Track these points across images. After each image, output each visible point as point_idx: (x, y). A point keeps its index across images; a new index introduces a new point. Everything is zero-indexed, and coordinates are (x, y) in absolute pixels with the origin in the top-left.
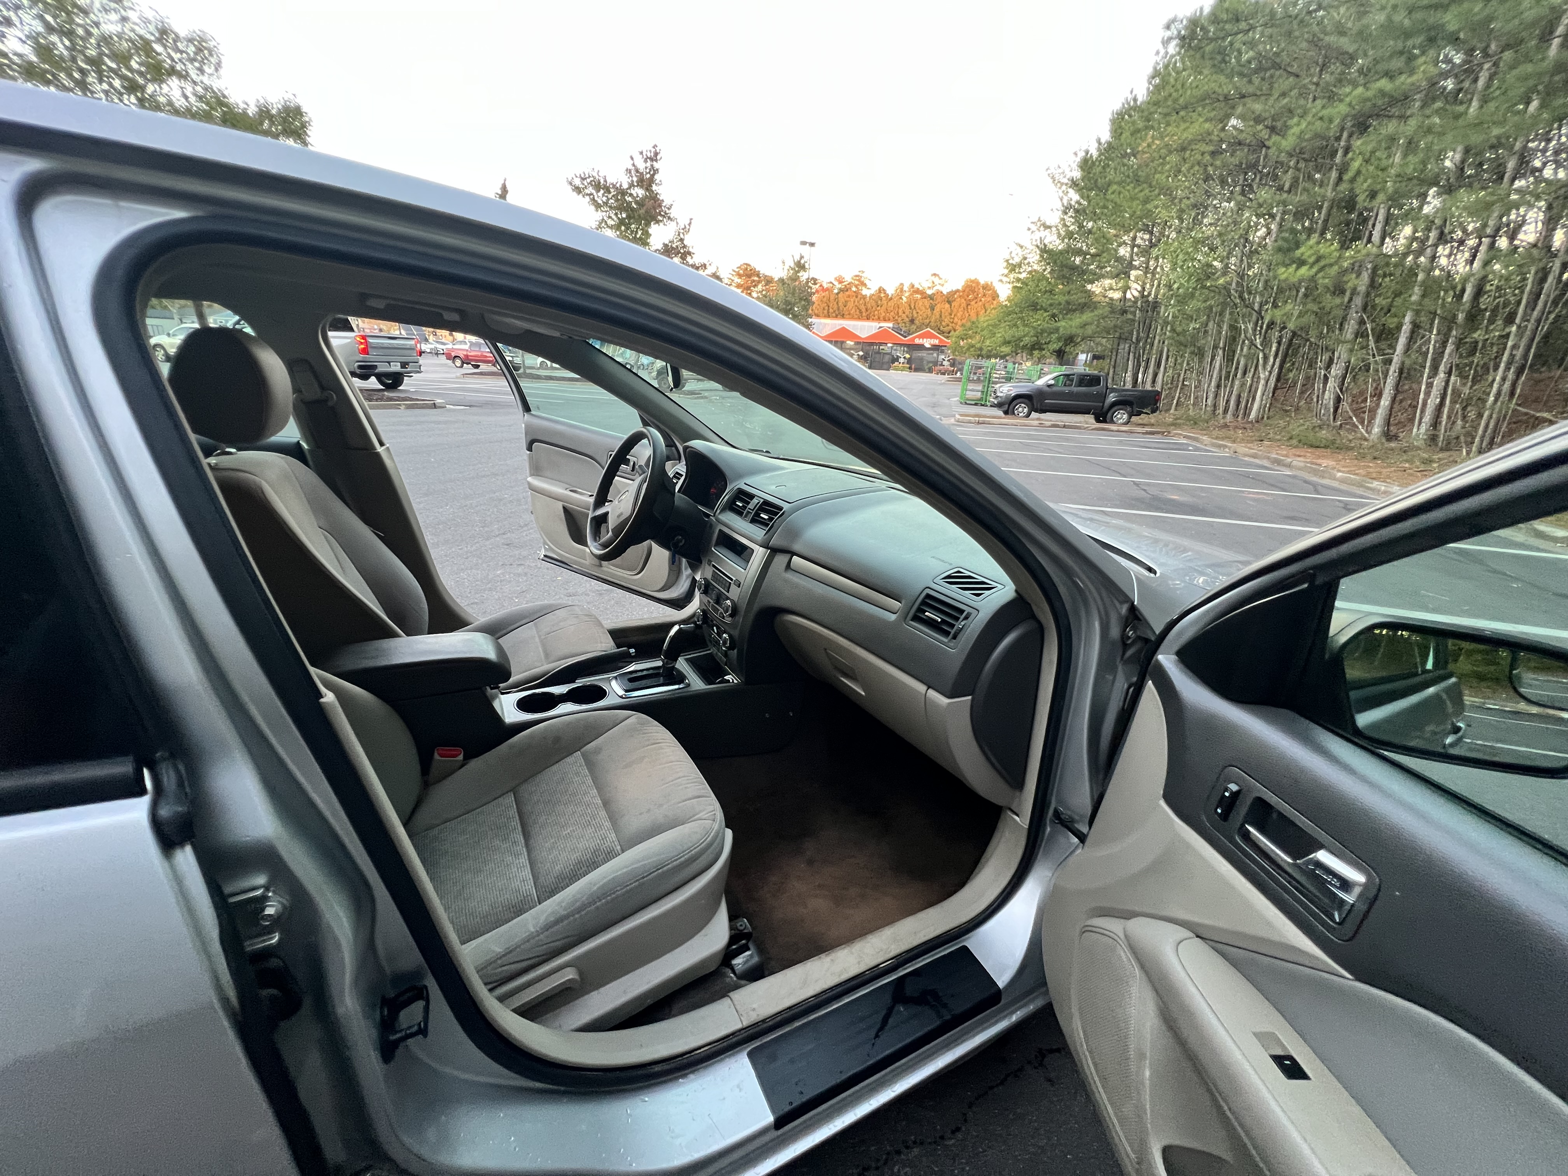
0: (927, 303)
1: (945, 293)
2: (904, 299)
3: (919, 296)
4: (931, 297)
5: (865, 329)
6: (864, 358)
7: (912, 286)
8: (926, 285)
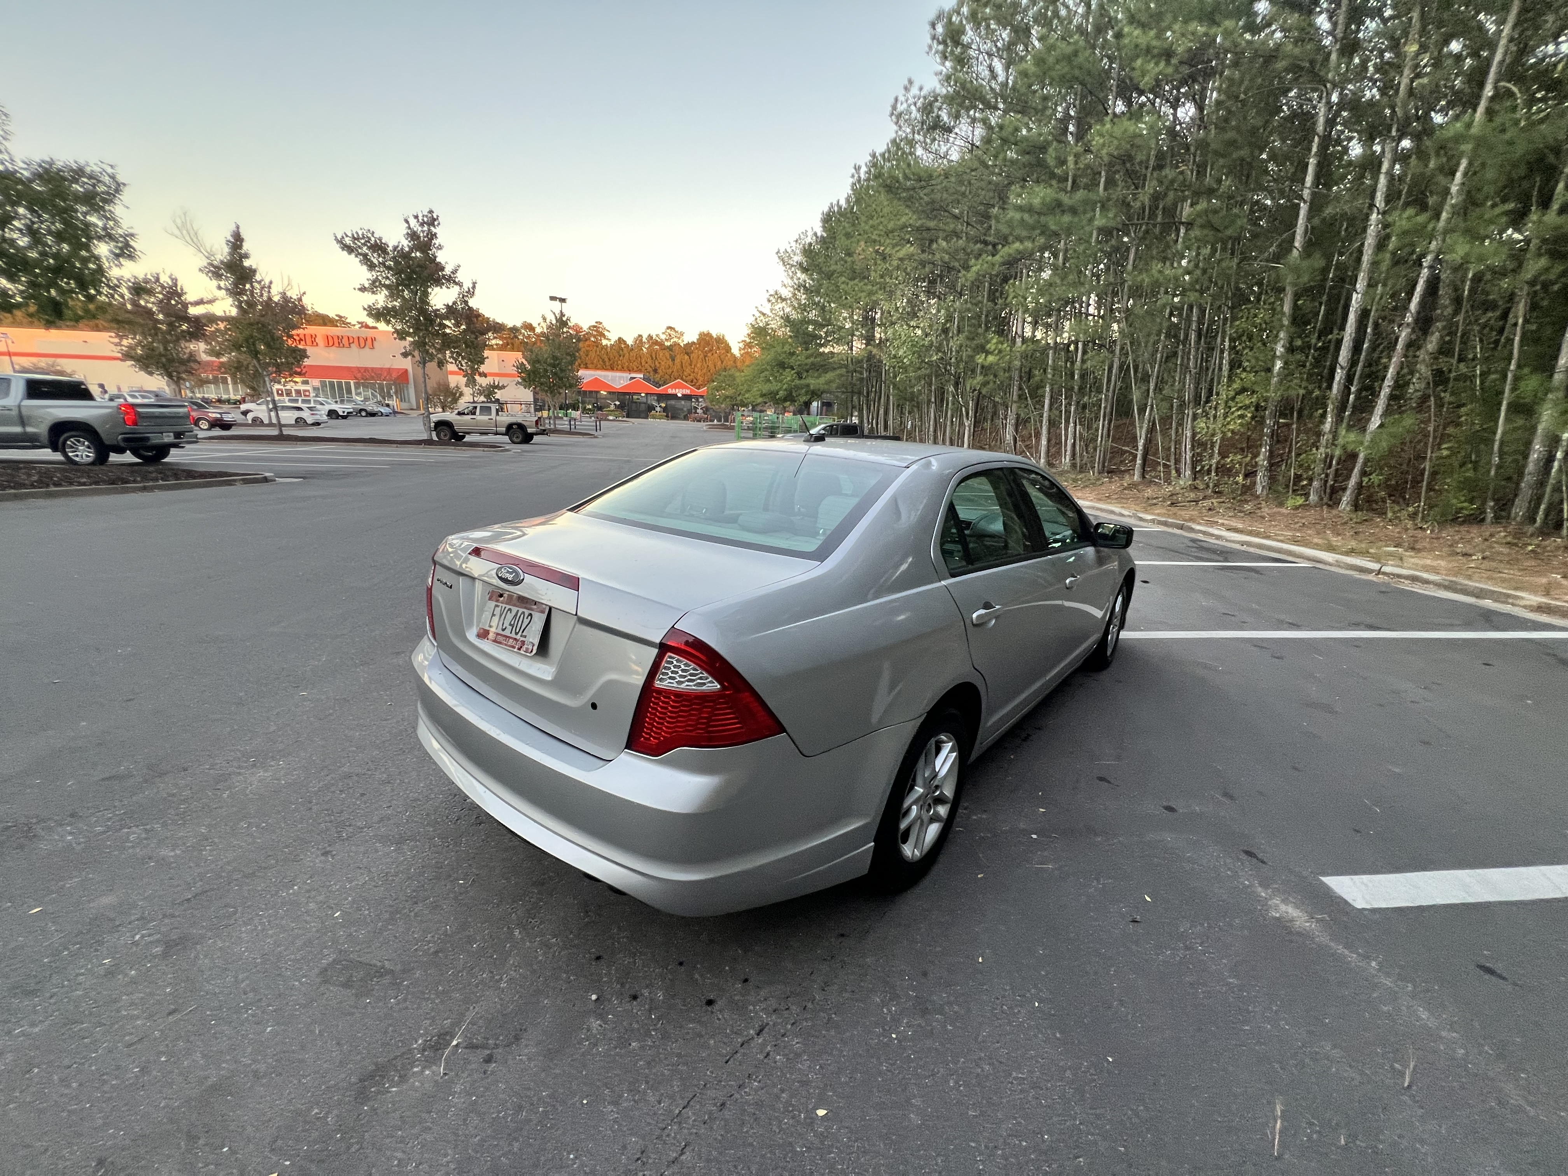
0: (667, 353)
1: (682, 344)
2: (645, 349)
3: (658, 347)
4: (670, 348)
5: (619, 380)
6: (620, 407)
7: (650, 337)
8: (663, 337)
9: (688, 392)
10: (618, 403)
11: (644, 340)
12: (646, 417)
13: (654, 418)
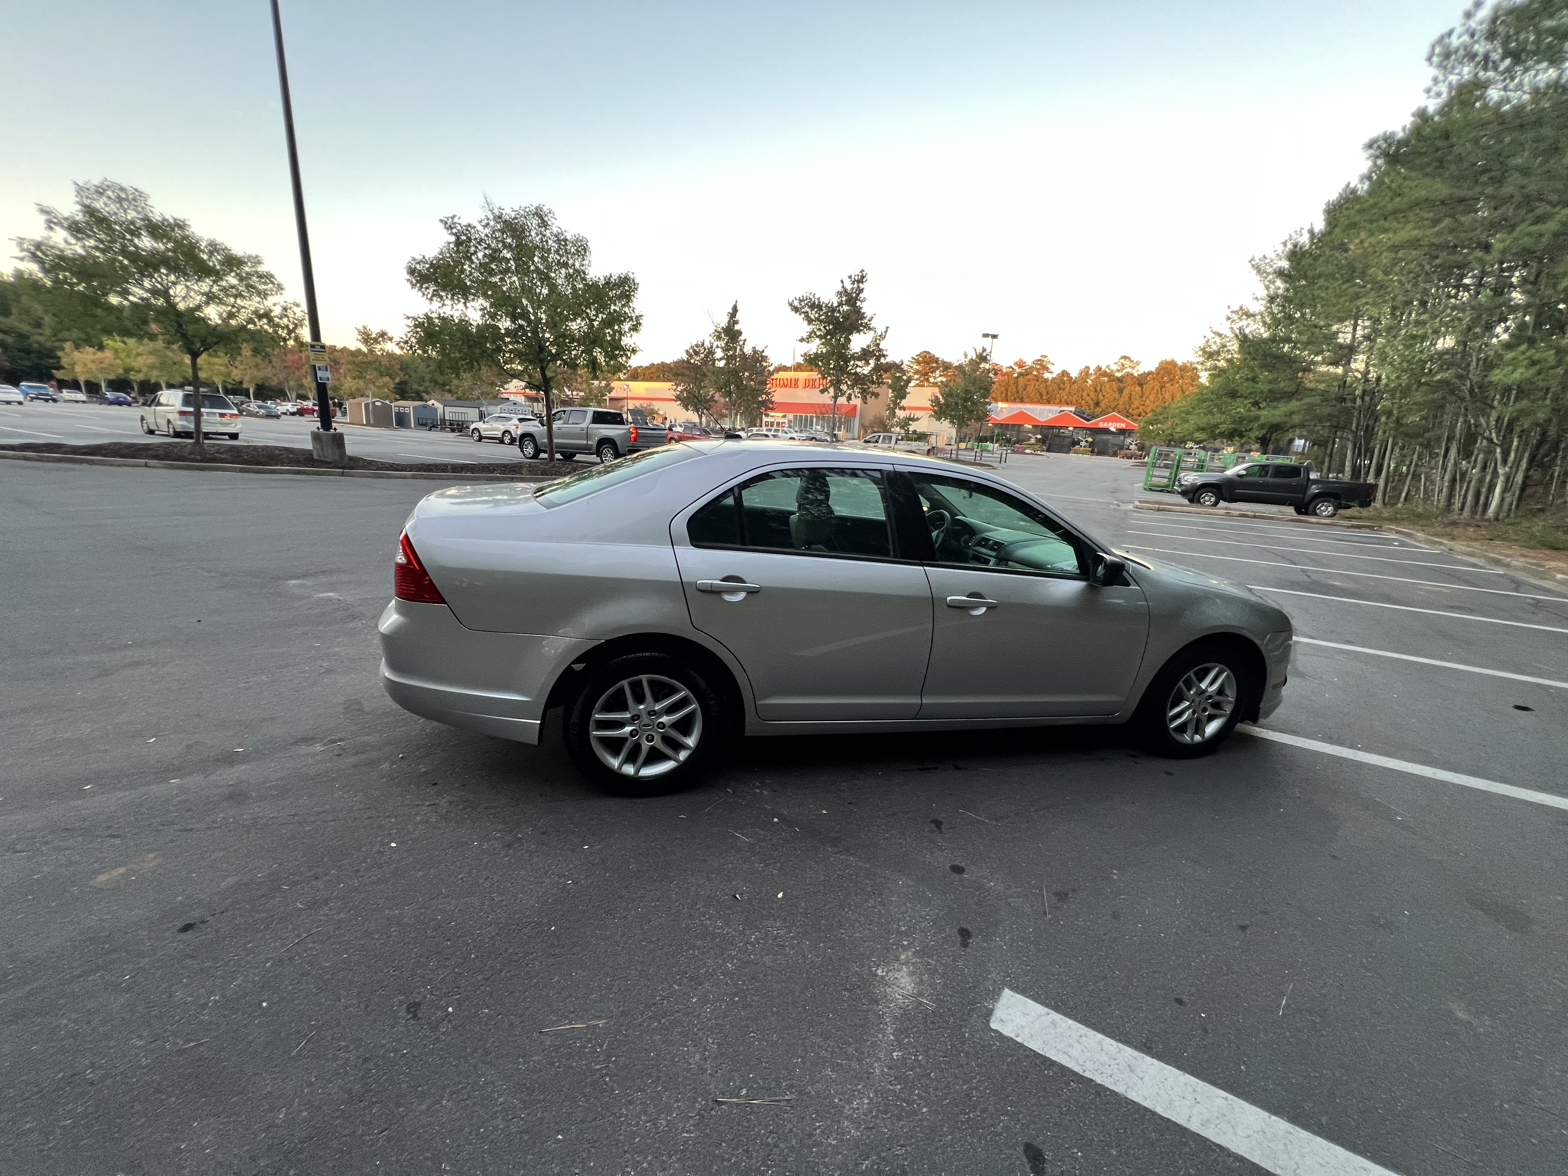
0: (1115, 385)
1: (1136, 375)
2: (1090, 381)
3: (1106, 379)
4: (1120, 380)
5: (1045, 413)
6: (1042, 441)
7: (1099, 368)
8: (1114, 367)
9: (1123, 426)
10: (1039, 436)
11: (1091, 371)
12: (1068, 452)
13: (1077, 453)
